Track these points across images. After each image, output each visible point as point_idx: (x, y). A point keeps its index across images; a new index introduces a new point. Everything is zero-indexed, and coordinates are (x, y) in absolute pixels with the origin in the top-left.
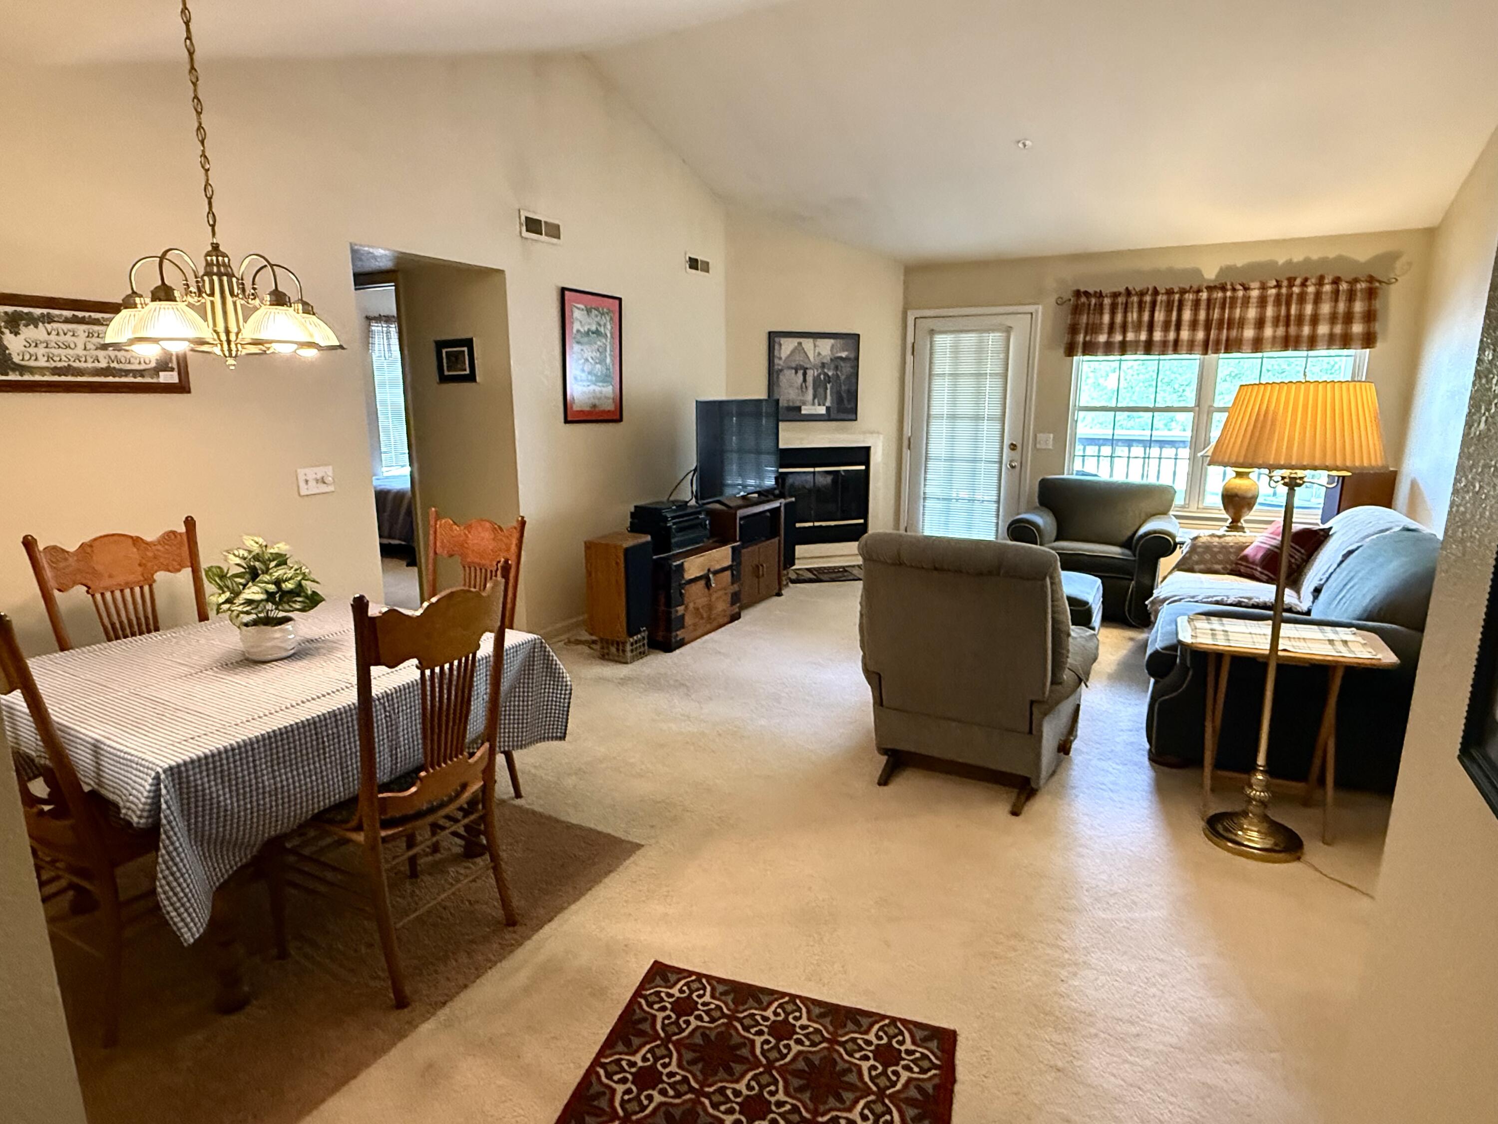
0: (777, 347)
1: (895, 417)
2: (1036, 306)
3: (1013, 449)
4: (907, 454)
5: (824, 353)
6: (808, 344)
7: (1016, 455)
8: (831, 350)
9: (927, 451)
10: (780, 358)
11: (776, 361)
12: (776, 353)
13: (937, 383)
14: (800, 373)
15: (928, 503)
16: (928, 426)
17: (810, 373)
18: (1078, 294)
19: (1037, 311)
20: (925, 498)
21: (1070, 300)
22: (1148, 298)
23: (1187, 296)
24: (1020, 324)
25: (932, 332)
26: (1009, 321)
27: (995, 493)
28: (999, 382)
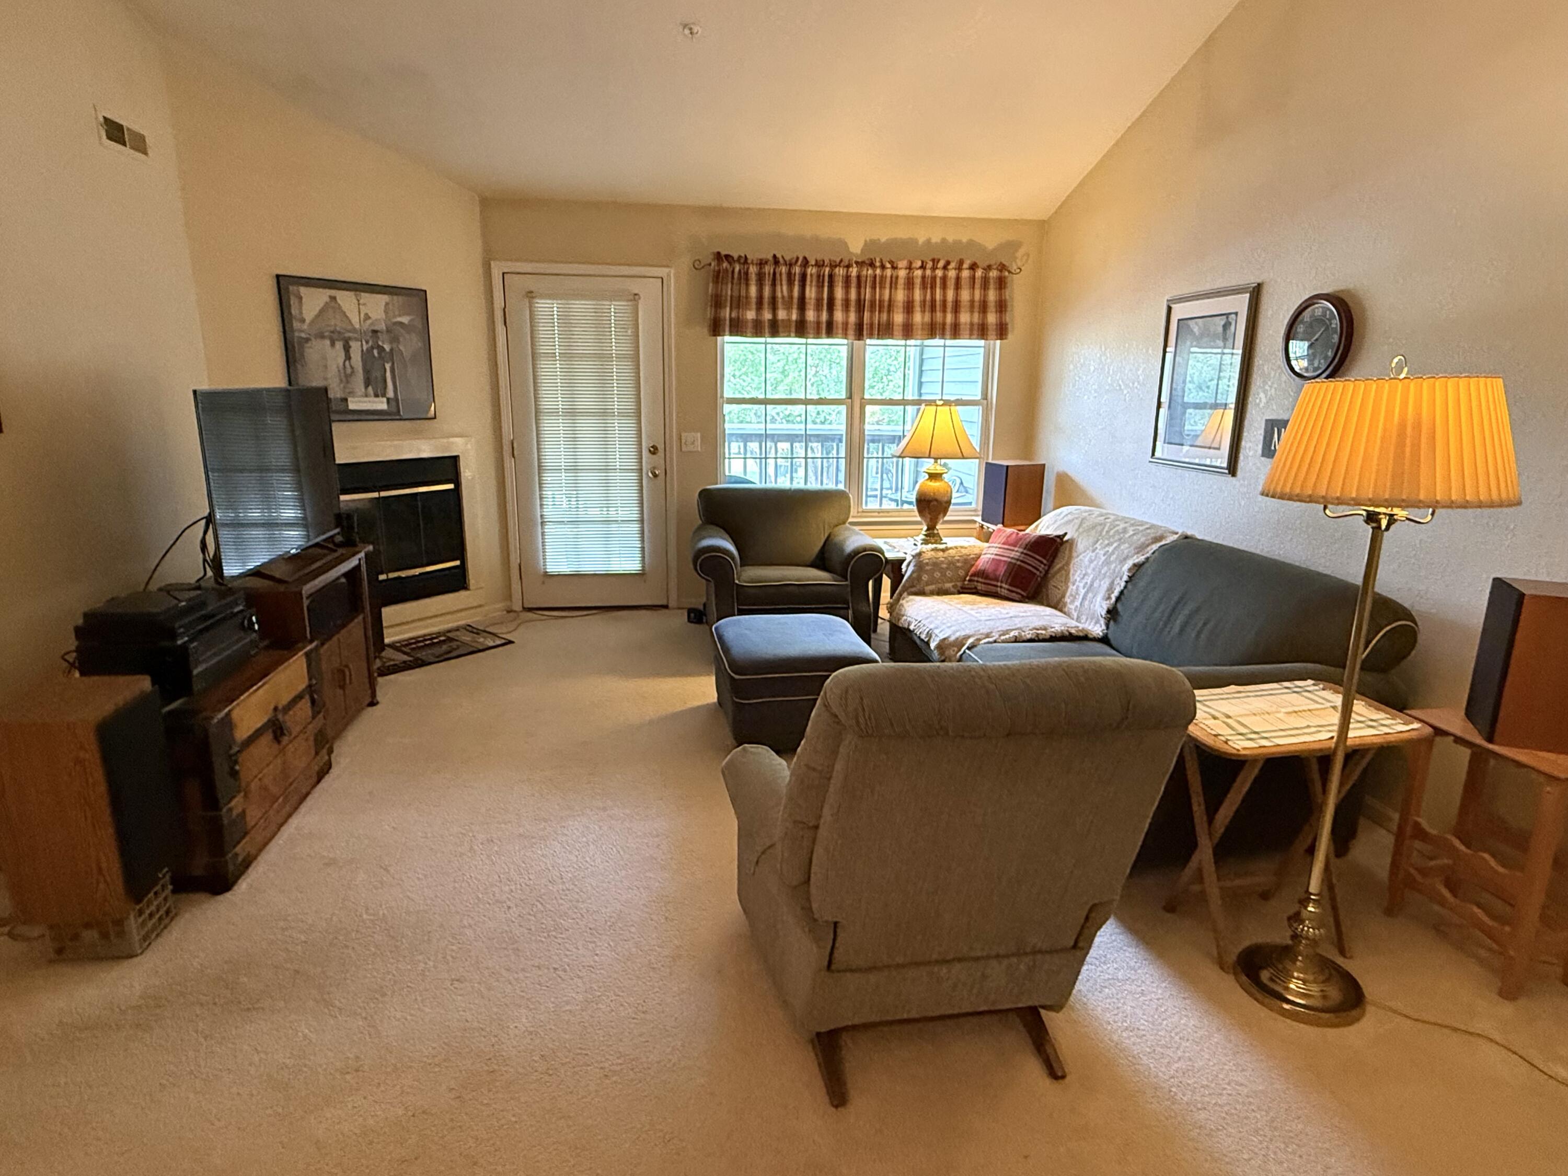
0: (293, 301)
1: (488, 413)
2: (666, 270)
3: (654, 453)
4: (509, 463)
5: (374, 316)
6: (346, 299)
7: (659, 458)
8: (386, 312)
9: (539, 459)
10: (303, 321)
11: (296, 325)
12: (294, 311)
13: (544, 366)
14: (339, 345)
15: (548, 528)
16: (537, 423)
17: (355, 347)
18: (718, 256)
19: (669, 275)
20: (543, 523)
21: (710, 264)
22: (797, 270)
23: (837, 270)
24: (649, 290)
25: (530, 295)
26: (635, 286)
27: (636, 509)
28: (628, 366)
